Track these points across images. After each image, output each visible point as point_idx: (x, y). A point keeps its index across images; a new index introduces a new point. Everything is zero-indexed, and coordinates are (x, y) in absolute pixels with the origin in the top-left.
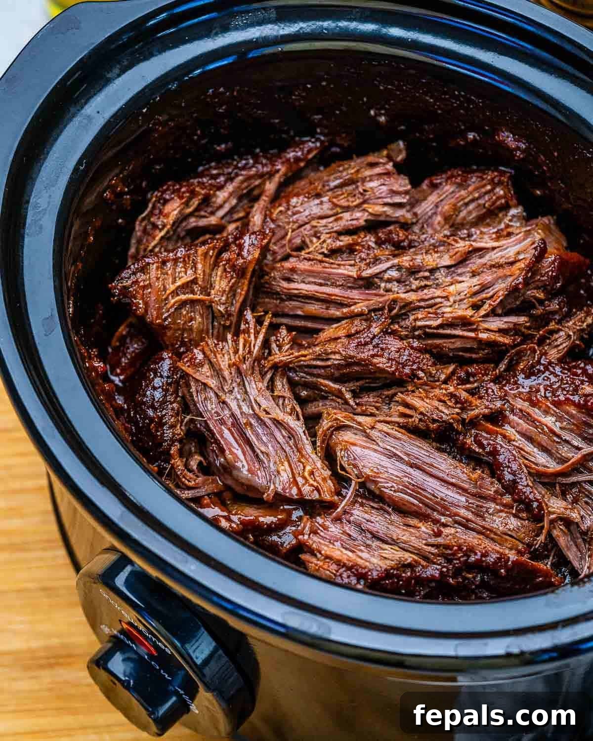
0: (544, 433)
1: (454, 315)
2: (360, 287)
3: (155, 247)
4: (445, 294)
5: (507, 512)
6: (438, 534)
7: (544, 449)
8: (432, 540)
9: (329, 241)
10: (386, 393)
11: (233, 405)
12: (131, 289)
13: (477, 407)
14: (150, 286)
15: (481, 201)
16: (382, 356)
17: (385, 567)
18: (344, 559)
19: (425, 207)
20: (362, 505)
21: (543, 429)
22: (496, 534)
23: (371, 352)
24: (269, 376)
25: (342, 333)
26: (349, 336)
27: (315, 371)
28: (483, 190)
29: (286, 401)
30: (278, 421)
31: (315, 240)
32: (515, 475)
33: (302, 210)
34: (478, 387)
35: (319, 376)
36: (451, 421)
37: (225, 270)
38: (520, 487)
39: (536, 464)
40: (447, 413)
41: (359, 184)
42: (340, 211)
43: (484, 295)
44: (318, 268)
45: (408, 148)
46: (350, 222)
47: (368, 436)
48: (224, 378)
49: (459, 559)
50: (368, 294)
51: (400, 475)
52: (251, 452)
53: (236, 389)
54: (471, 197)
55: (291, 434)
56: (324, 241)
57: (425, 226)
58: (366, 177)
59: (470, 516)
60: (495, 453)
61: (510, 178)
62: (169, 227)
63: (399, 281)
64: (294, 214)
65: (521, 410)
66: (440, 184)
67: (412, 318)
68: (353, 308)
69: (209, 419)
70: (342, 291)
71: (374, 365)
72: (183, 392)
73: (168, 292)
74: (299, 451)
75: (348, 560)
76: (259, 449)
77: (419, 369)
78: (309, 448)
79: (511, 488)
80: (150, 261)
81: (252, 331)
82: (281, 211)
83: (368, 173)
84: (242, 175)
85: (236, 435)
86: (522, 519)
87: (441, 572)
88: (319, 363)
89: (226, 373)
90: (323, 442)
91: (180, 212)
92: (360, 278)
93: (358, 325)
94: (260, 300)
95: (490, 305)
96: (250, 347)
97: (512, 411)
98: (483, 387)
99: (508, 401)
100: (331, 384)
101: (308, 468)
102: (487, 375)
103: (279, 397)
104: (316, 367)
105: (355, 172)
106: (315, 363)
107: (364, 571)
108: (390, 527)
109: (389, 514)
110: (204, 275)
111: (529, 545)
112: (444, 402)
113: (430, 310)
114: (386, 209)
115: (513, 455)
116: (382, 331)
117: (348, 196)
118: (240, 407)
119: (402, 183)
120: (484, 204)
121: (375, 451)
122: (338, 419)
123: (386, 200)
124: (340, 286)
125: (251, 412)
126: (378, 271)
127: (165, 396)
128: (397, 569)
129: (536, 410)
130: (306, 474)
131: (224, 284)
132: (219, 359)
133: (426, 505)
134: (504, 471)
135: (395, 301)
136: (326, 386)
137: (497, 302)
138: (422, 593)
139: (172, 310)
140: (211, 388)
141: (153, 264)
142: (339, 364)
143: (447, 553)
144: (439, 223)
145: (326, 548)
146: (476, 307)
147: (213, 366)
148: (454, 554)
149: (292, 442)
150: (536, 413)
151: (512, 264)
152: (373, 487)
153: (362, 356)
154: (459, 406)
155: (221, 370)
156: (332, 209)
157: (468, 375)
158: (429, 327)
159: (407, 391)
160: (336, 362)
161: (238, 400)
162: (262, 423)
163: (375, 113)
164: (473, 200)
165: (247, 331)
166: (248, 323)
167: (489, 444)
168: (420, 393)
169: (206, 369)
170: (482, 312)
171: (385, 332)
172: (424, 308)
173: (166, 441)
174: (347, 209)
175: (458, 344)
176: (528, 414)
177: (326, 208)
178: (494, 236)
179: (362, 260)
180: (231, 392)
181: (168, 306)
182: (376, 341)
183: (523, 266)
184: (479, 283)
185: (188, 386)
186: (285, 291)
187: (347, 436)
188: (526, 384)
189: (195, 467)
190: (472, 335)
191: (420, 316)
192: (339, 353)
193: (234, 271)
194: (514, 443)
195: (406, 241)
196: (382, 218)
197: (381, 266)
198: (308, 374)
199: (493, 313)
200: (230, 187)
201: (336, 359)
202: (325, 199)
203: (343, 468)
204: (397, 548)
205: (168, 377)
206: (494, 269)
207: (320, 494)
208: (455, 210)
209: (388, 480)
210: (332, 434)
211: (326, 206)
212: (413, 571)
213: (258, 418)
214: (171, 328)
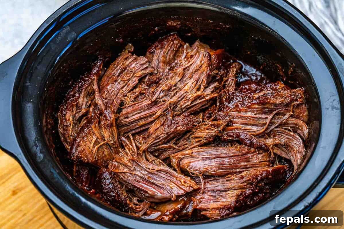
0: (250, 120)
1: (194, 97)
2: (154, 105)
3: (71, 133)
4: (185, 91)
5: (256, 154)
6: (242, 178)
7: (253, 125)
8: (242, 181)
9: (132, 95)
10: (186, 137)
11: (139, 174)
12: (79, 155)
13: (222, 124)
14: (84, 150)
15: (172, 49)
16: (179, 126)
17: (234, 200)
18: (219, 206)
19: (155, 63)
20: (208, 183)
21: (249, 118)
22: (257, 164)
23: (175, 127)
24: (144, 156)
25: (158, 126)
26: (162, 125)
27: (157, 144)
28: (170, 45)
29: (156, 161)
30: (159, 170)
31: (126, 98)
32: (250, 140)
33: (114, 89)
34: (215, 116)
35: (159, 145)
36: (217, 134)
37: (105, 128)
38: (255, 143)
39: (255, 132)
40: (213, 132)
41: (128, 68)
42: (127, 82)
43: (199, 83)
44: (135, 107)
45: (133, 45)
46: (133, 84)
47: (193, 157)
48: (129, 166)
49: (255, 182)
50: (158, 107)
51: (214, 164)
52: (156, 187)
53: (136, 168)
54: (167, 50)
55: (167, 172)
56: (131, 97)
57: (158, 69)
58: (128, 64)
59: (246, 163)
60: (238, 136)
61: (177, 35)
62: (72, 123)
63: (166, 95)
64: (112, 92)
65: (237, 116)
66: (154, 51)
67: (179, 106)
68: (156, 114)
69: (134, 184)
70: (149, 111)
71: (179, 130)
72: (118, 180)
73: (91, 148)
74: (173, 176)
75: (221, 206)
76: (159, 184)
77: (193, 122)
78: (175, 173)
79: (251, 145)
80: (79, 141)
81: (129, 144)
82: (106, 94)
83: (128, 63)
84: (83, 89)
85: (147, 184)
86: (261, 153)
87: (252, 190)
88: (158, 141)
89: (129, 164)
90: (178, 168)
91: (72, 116)
92: (152, 102)
93: (162, 120)
94: (121, 130)
95: (203, 86)
96: (132, 150)
97: (233, 118)
98: (217, 115)
99: (230, 115)
100: (166, 145)
101: (182, 181)
102: (215, 110)
103: (152, 161)
104: (156, 143)
105: (122, 64)
106: (156, 141)
107: (229, 206)
108: (224, 185)
109: (218, 180)
110: (99, 134)
111: (269, 161)
112: (210, 129)
113: (183, 100)
114: (142, 72)
115: (245, 133)
116: (173, 117)
117: (126, 75)
118: (141, 173)
119: (143, 60)
120: (173, 50)
121: (199, 160)
122: (179, 157)
123: (141, 69)
124: (147, 109)
125: (147, 172)
126: (157, 96)
127: (114, 185)
128: (238, 198)
129: (242, 113)
130: (183, 183)
131: (107, 133)
132: (123, 160)
133: (229, 169)
134: (245, 141)
135: (170, 104)
136: (164, 147)
137: (205, 84)
138: (249, 200)
139: (96, 153)
140: (127, 172)
141: (80, 142)
142: (165, 137)
143: (250, 182)
144: (162, 65)
145: (209, 206)
146: (199, 89)
147: (122, 164)
148: (253, 181)
149: (168, 175)
150: (242, 114)
151: (201, 67)
152: (207, 174)
153: (172, 130)
154: (216, 127)
155: (126, 164)
156: (124, 83)
157: (210, 114)
158: (188, 105)
159: (194, 132)
160: (164, 137)
161: (139, 171)
162: (154, 174)
163: (118, 40)
164: (169, 51)
165: (127, 145)
166: (126, 142)
167: (234, 134)
168: (199, 130)
169: (121, 167)
170: (202, 90)
171: (174, 116)
172: (181, 100)
173: (124, 200)
174: (129, 80)
175: (200, 105)
176: (241, 116)
177: (122, 84)
178: (186, 59)
179: (149, 96)
180: (135, 169)
181: (94, 153)
182: (173, 122)
183: (206, 65)
184: (194, 80)
185: (118, 176)
186: (128, 122)
187: (186, 161)
188: (231, 105)
189: (137, 203)
190: (204, 100)
191: (182, 104)
192: (163, 133)
193: (109, 126)
194: (242, 129)
195: (157, 79)
196: (143, 76)
197: (157, 94)
198: (155, 146)
199: (206, 88)
200: (82, 96)
201: (163, 136)
202: (119, 81)
203: (193, 174)
204: (232, 191)
205: (110, 178)
206: (197, 72)
207: (192, 187)
208: (165, 58)
209: (212, 168)
210: (180, 163)
211: (121, 83)
212: (243, 195)
213: (151, 173)
214: (99, 160)
